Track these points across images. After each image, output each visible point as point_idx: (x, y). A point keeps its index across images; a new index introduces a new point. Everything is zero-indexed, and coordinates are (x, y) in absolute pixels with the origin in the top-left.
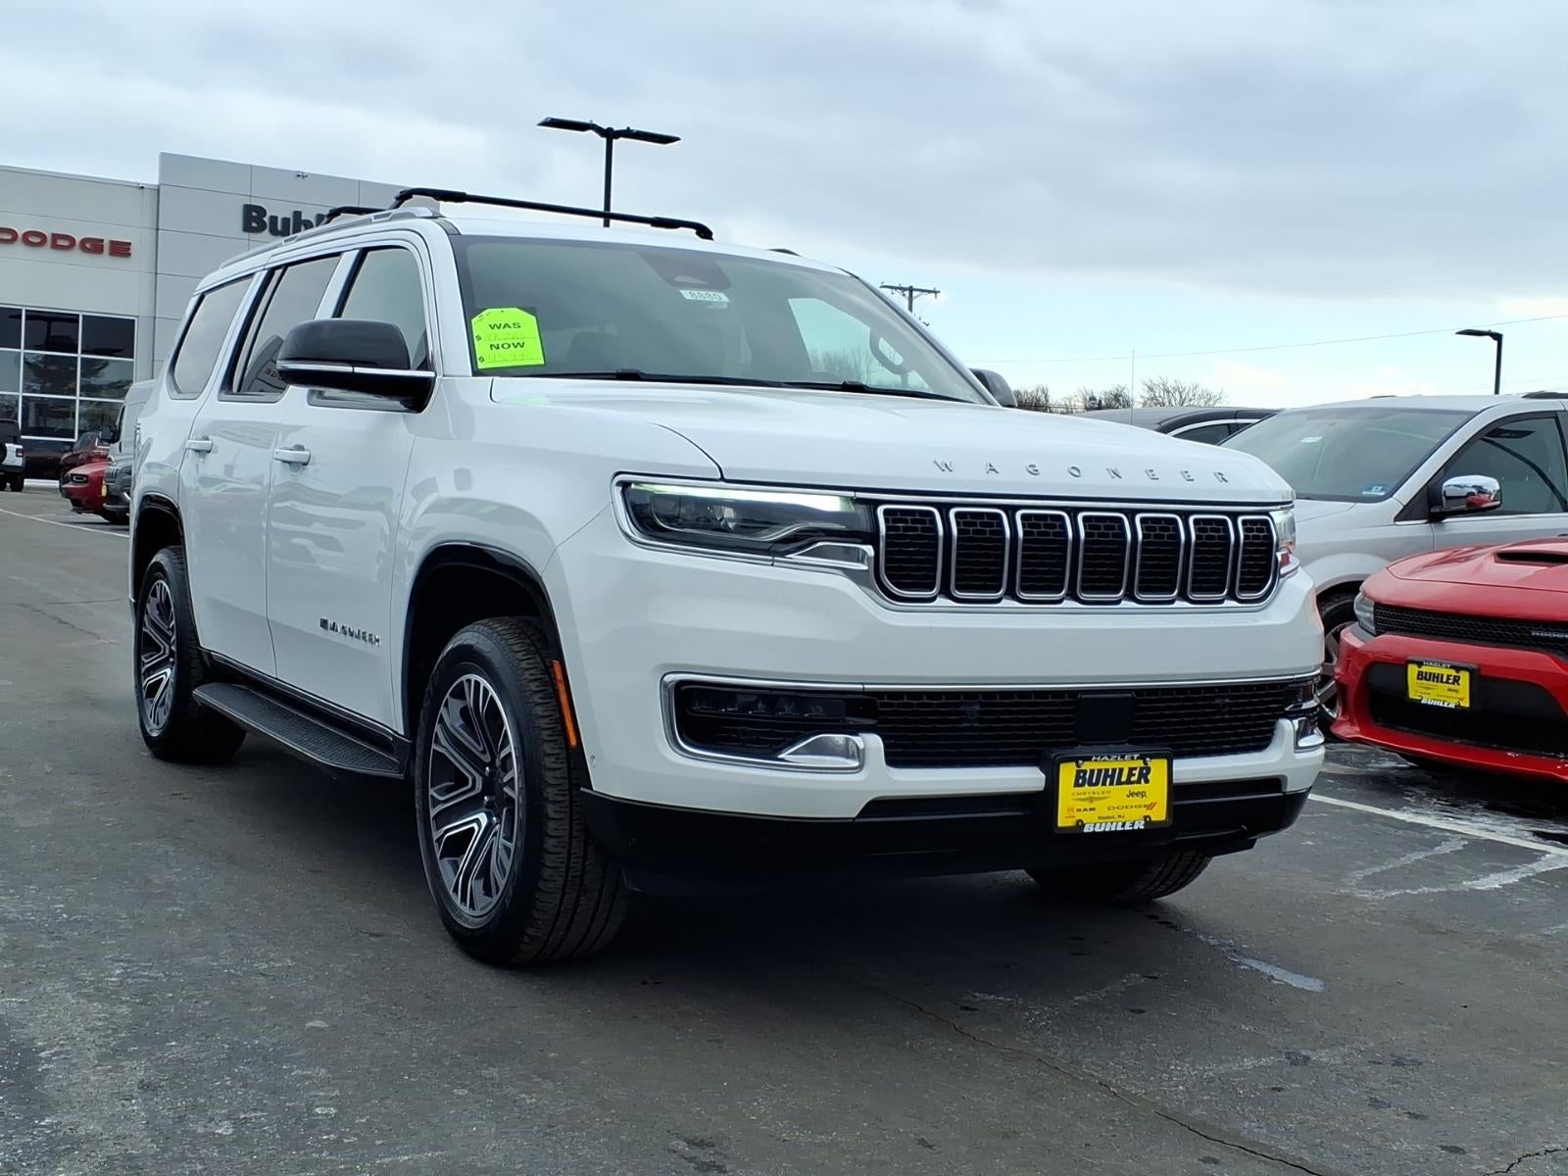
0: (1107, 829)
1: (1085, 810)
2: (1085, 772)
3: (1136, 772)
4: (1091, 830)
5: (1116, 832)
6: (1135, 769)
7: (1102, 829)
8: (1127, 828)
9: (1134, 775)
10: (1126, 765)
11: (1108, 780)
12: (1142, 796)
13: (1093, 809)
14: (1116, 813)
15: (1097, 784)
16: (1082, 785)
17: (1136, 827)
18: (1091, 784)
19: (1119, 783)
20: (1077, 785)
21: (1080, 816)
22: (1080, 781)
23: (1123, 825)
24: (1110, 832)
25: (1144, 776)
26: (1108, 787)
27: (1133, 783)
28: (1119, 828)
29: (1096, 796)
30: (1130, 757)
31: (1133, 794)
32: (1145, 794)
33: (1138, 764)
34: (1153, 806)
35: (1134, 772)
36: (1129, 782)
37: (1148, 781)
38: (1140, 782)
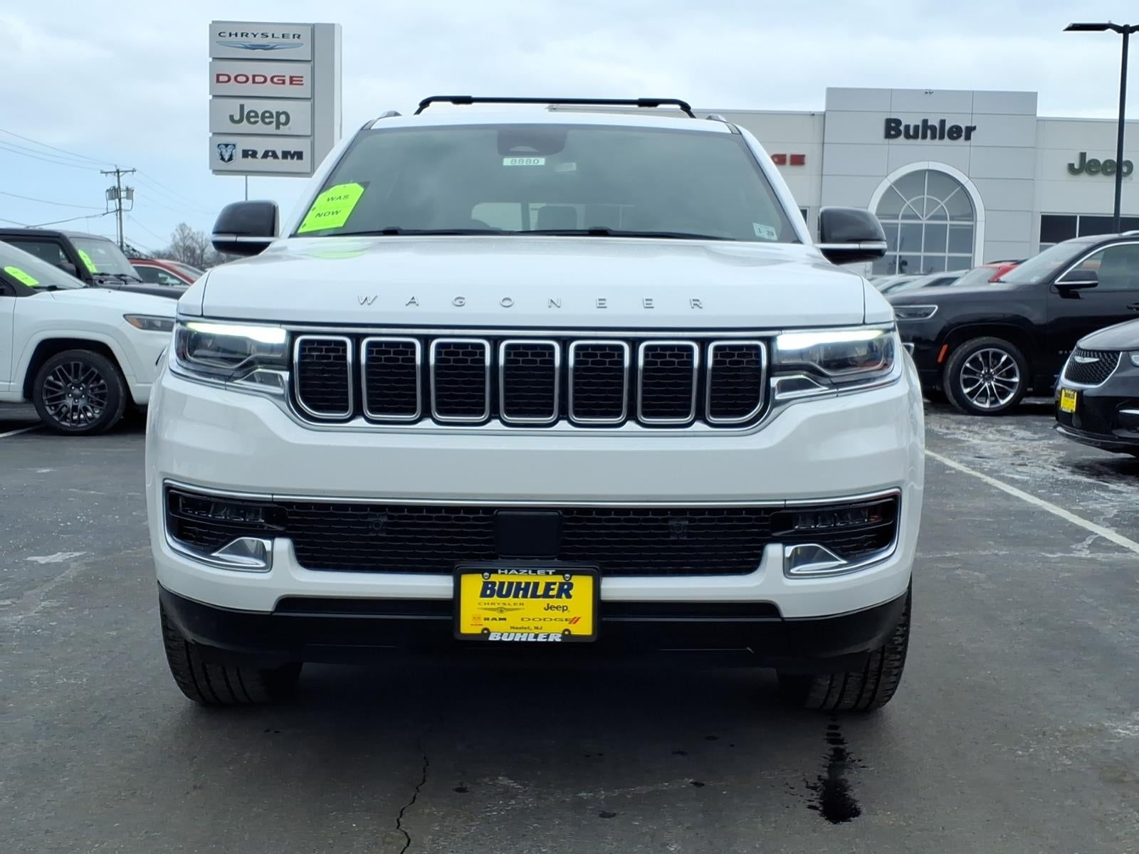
0: (517, 639)
1: (493, 619)
2: (494, 583)
3: (556, 587)
4: (498, 639)
5: (527, 643)
6: (555, 584)
7: (510, 639)
8: (540, 639)
9: (553, 589)
10: (542, 579)
11: (521, 592)
12: (563, 610)
13: (505, 619)
14: (525, 624)
15: (507, 595)
16: (491, 596)
17: (551, 639)
18: (500, 595)
19: (534, 595)
20: (483, 595)
21: (487, 624)
22: (488, 592)
23: (536, 636)
24: (520, 643)
25: (565, 590)
26: (520, 600)
27: (552, 597)
28: (531, 639)
29: (507, 607)
30: (551, 572)
31: (549, 608)
32: (564, 609)
33: (559, 579)
34: (575, 621)
35: (552, 587)
36: (546, 595)
37: (569, 596)
38: (559, 596)
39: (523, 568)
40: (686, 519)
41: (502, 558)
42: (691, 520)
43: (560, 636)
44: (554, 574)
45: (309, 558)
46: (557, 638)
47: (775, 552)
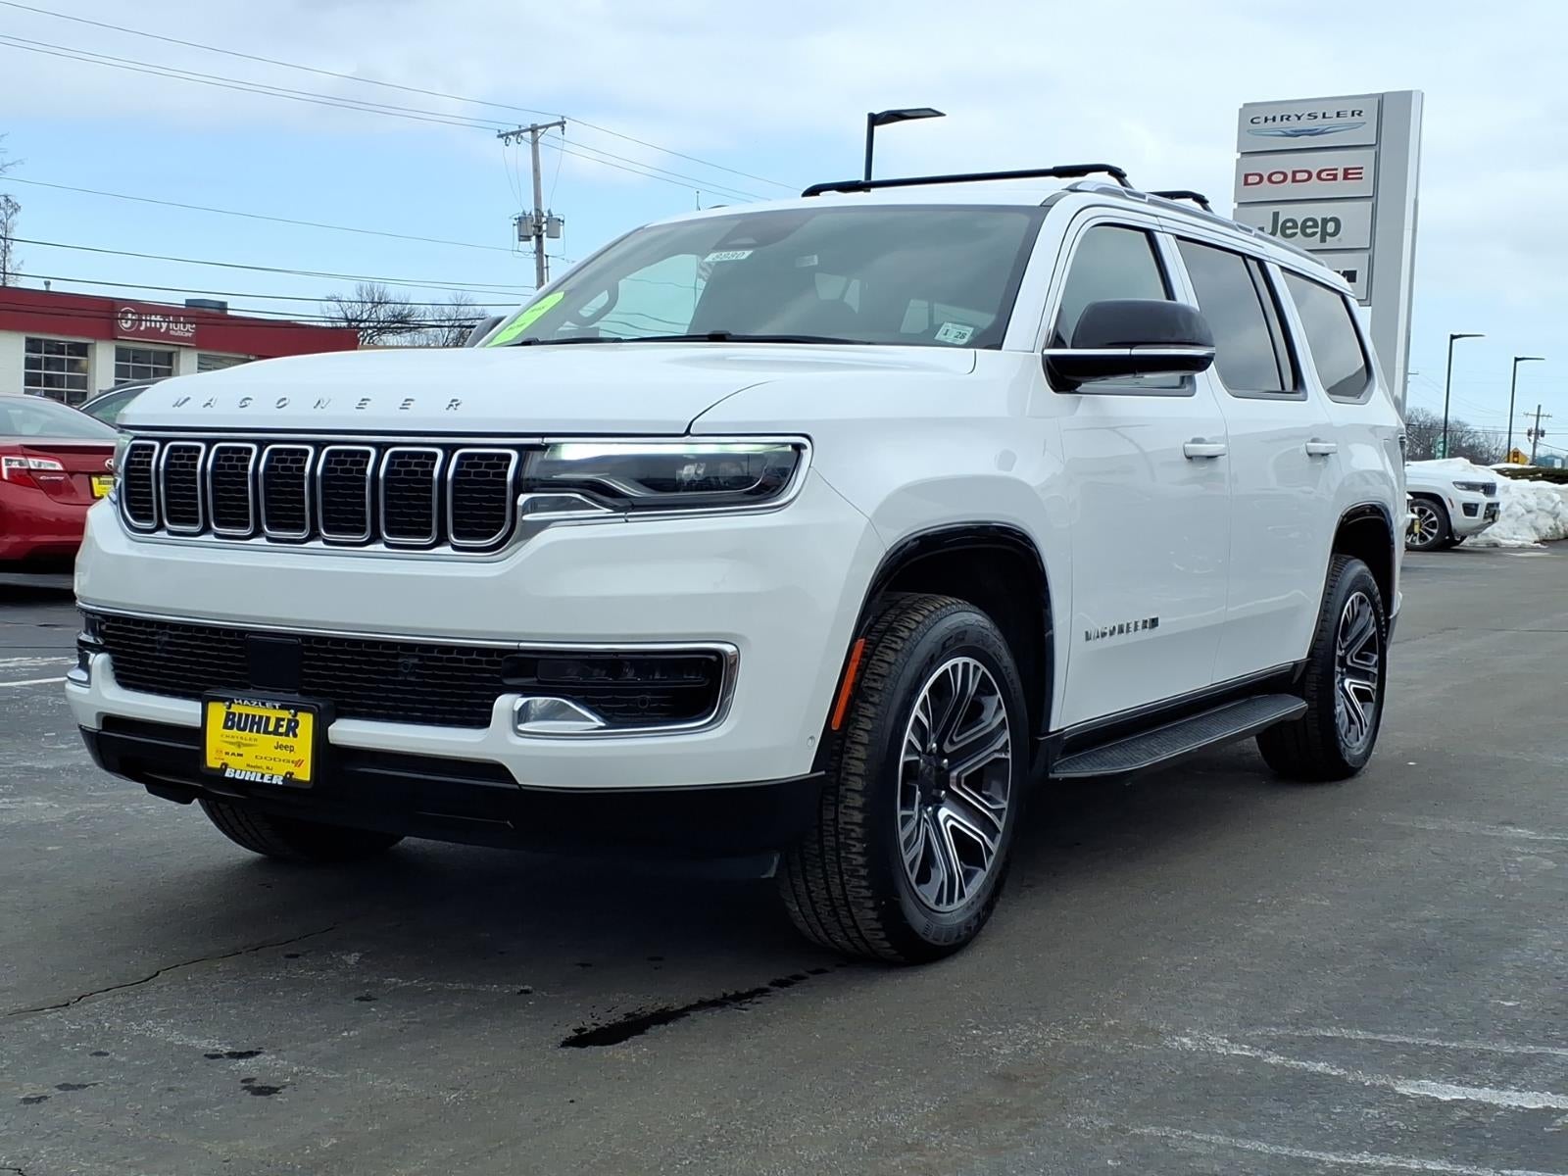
0: (247, 778)
1: (233, 754)
2: (234, 714)
3: (285, 723)
4: (232, 776)
5: (254, 783)
6: (283, 720)
7: (241, 777)
8: (265, 780)
9: (282, 726)
10: (273, 713)
11: (255, 727)
12: (291, 751)
13: (241, 755)
14: (259, 763)
15: (244, 729)
16: (231, 728)
17: (274, 782)
18: (239, 729)
19: (266, 732)
20: (226, 727)
21: (228, 759)
22: (230, 724)
23: (262, 777)
24: (249, 781)
25: (292, 728)
26: (254, 735)
27: (281, 734)
28: (258, 780)
29: (243, 741)
30: (277, 705)
31: (279, 747)
32: (291, 749)
33: (286, 715)
34: (298, 763)
35: (282, 723)
36: (276, 732)
37: (295, 735)
38: (287, 734)
39: (257, 698)
40: (415, 656)
41: (254, 688)
42: (421, 658)
43: (282, 778)
44: (281, 708)
45: (127, 677)
46: (278, 781)
47: (506, 704)
